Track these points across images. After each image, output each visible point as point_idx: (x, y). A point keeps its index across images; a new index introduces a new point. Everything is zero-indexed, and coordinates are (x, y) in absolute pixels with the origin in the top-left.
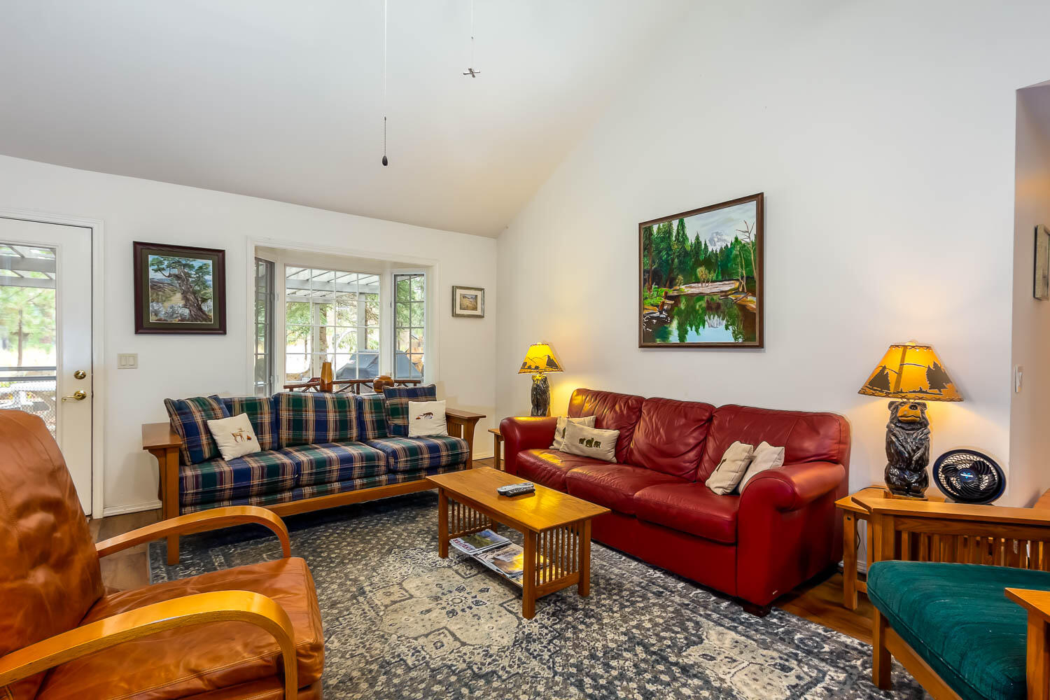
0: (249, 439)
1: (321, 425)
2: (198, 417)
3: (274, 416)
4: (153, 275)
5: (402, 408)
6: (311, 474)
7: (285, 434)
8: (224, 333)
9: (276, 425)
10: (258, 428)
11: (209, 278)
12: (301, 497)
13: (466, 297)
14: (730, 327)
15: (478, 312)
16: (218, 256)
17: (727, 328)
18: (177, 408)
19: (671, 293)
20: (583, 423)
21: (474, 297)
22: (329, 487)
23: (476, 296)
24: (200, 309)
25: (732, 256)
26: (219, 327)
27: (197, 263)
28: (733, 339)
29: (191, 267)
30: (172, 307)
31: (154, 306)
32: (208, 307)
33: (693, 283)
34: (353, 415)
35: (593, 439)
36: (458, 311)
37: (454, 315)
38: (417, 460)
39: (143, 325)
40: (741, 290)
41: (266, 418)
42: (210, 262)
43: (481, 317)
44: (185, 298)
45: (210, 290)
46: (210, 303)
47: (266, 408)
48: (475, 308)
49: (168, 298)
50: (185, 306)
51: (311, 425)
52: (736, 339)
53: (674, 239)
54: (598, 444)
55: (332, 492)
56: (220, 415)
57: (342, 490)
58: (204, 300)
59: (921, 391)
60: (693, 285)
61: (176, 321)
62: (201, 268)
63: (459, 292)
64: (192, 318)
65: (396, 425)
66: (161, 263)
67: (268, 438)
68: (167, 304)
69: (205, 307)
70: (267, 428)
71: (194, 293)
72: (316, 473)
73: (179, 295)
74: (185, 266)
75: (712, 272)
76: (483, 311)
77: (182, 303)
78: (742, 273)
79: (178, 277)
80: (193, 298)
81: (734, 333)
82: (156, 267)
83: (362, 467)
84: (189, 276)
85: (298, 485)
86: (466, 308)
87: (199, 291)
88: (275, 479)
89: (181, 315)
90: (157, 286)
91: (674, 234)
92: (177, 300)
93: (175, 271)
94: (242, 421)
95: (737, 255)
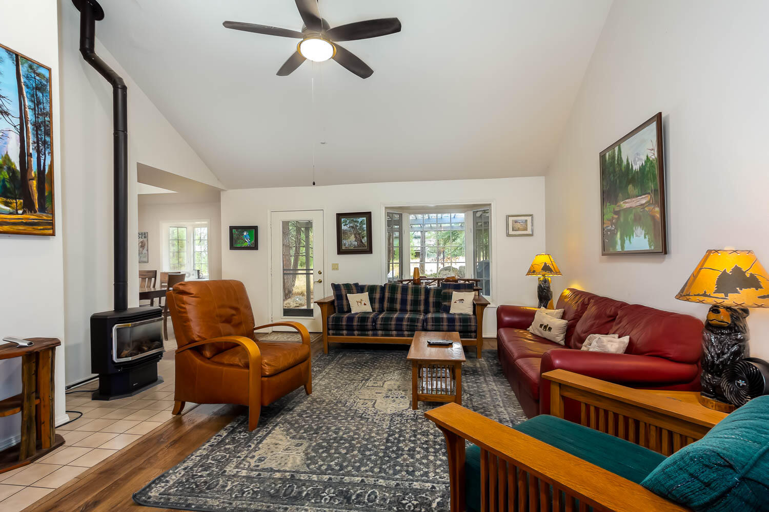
0: (365, 304)
1: (404, 302)
2: (343, 292)
3: (382, 295)
4: (344, 227)
5: (449, 295)
6: (381, 324)
7: (386, 305)
8: (372, 253)
9: (382, 300)
10: (372, 300)
11: (365, 226)
12: (376, 335)
13: (517, 222)
14: (647, 237)
15: (529, 232)
16: (368, 215)
17: (645, 237)
18: (336, 287)
19: (617, 209)
20: (551, 314)
21: (524, 221)
22: (390, 333)
23: (526, 221)
24: (362, 242)
25: (646, 173)
26: (369, 251)
27: (360, 220)
28: (649, 247)
29: (358, 222)
30: (351, 242)
31: (344, 242)
32: (365, 240)
33: (627, 199)
34: (422, 297)
35: (548, 325)
36: (511, 232)
37: (508, 235)
38: (439, 325)
39: (341, 251)
40: (651, 202)
41: (377, 296)
42: (365, 218)
43: (532, 235)
44: (356, 237)
45: (365, 232)
46: (365, 238)
47: (378, 290)
48: (526, 229)
49: (349, 238)
50: (355, 241)
51: (399, 301)
52: (650, 247)
53: (616, 162)
54: (550, 329)
55: (392, 336)
56: (355, 292)
57: (397, 335)
58: (363, 237)
59: (705, 295)
60: (627, 201)
61: (352, 248)
62: (361, 222)
63: (511, 219)
64: (359, 246)
65: (445, 305)
66: (346, 221)
67: (377, 306)
68: (349, 240)
69: (363, 241)
70: (377, 301)
71: (359, 234)
72: (384, 324)
73: (353, 236)
74: (355, 221)
75: (636, 187)
76: (532, 231)
77: (354, 239)
78: (652, 187)
79: (353, 227)
80: (359, 237)
81: (649, 241)
82: (344, 224)
83: (407, 325)
84: (357, 226)
85: (375, 329)
86: (518, 230)
87: (361, 233)
88: (363, 324)
89: (354, 245)
90: (345, 232)
91: (616, 159)
92: (352, 238)
93: (352, 225)
94: (365, 296)
95: (648, 171)
